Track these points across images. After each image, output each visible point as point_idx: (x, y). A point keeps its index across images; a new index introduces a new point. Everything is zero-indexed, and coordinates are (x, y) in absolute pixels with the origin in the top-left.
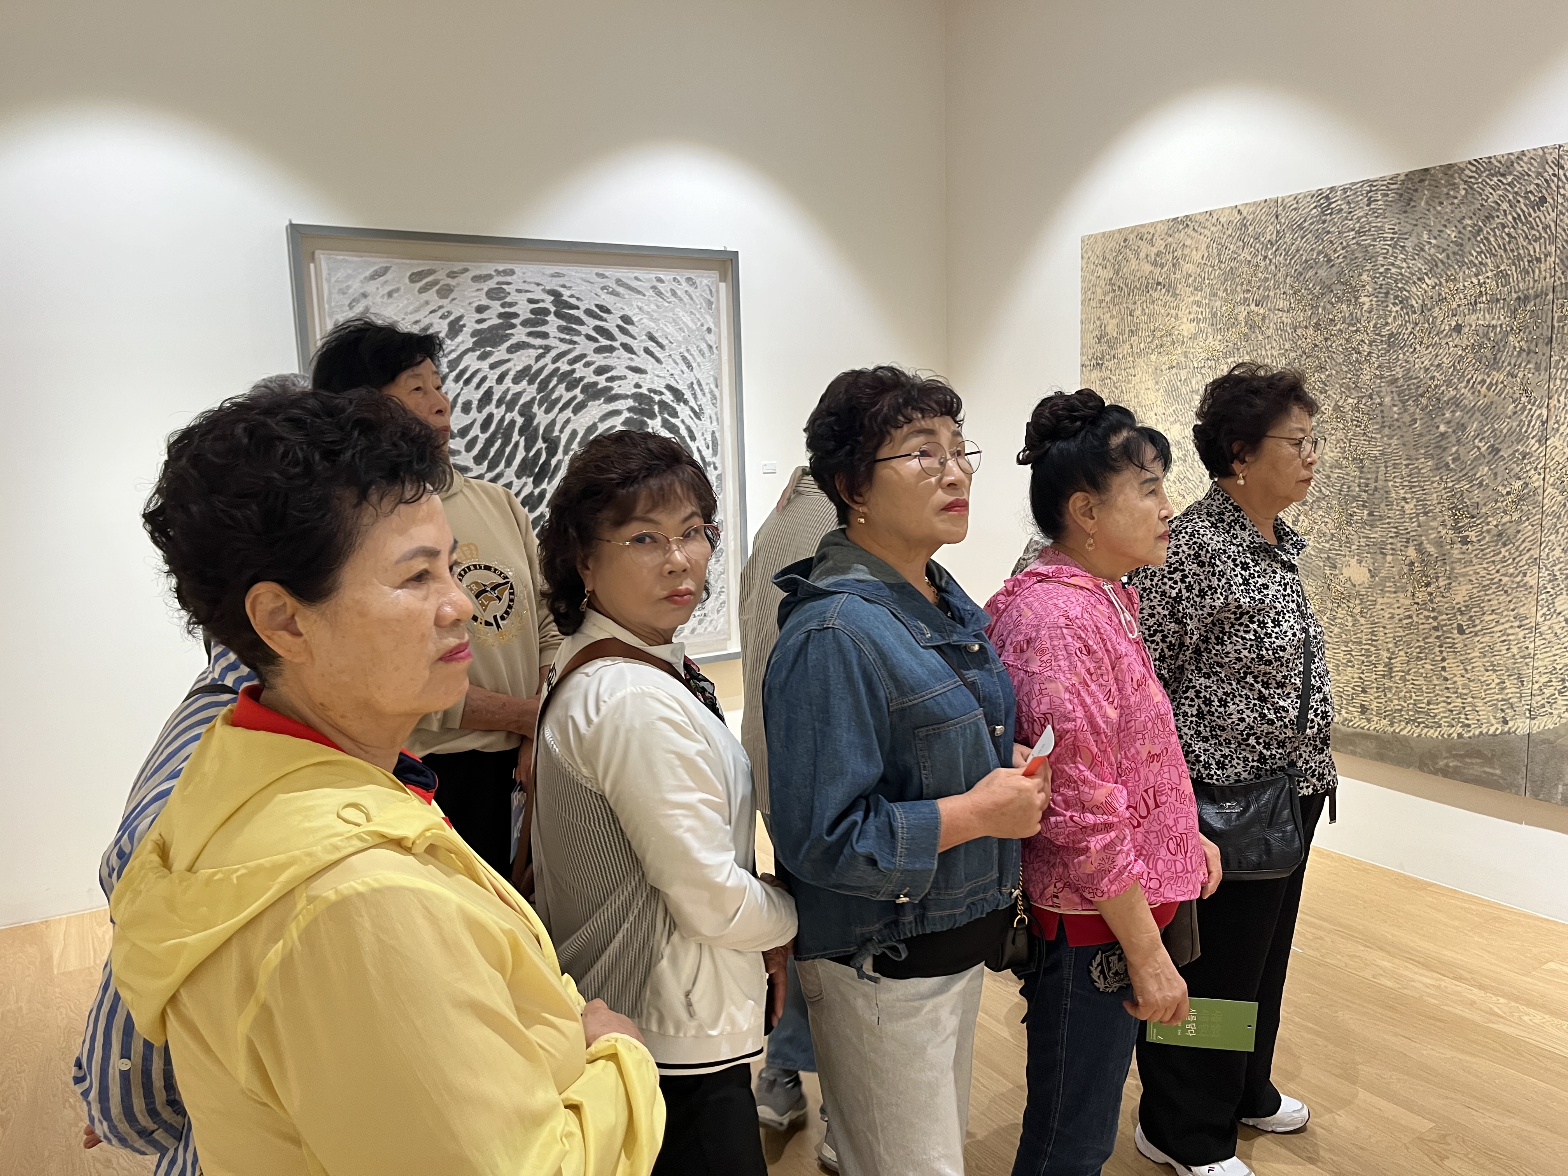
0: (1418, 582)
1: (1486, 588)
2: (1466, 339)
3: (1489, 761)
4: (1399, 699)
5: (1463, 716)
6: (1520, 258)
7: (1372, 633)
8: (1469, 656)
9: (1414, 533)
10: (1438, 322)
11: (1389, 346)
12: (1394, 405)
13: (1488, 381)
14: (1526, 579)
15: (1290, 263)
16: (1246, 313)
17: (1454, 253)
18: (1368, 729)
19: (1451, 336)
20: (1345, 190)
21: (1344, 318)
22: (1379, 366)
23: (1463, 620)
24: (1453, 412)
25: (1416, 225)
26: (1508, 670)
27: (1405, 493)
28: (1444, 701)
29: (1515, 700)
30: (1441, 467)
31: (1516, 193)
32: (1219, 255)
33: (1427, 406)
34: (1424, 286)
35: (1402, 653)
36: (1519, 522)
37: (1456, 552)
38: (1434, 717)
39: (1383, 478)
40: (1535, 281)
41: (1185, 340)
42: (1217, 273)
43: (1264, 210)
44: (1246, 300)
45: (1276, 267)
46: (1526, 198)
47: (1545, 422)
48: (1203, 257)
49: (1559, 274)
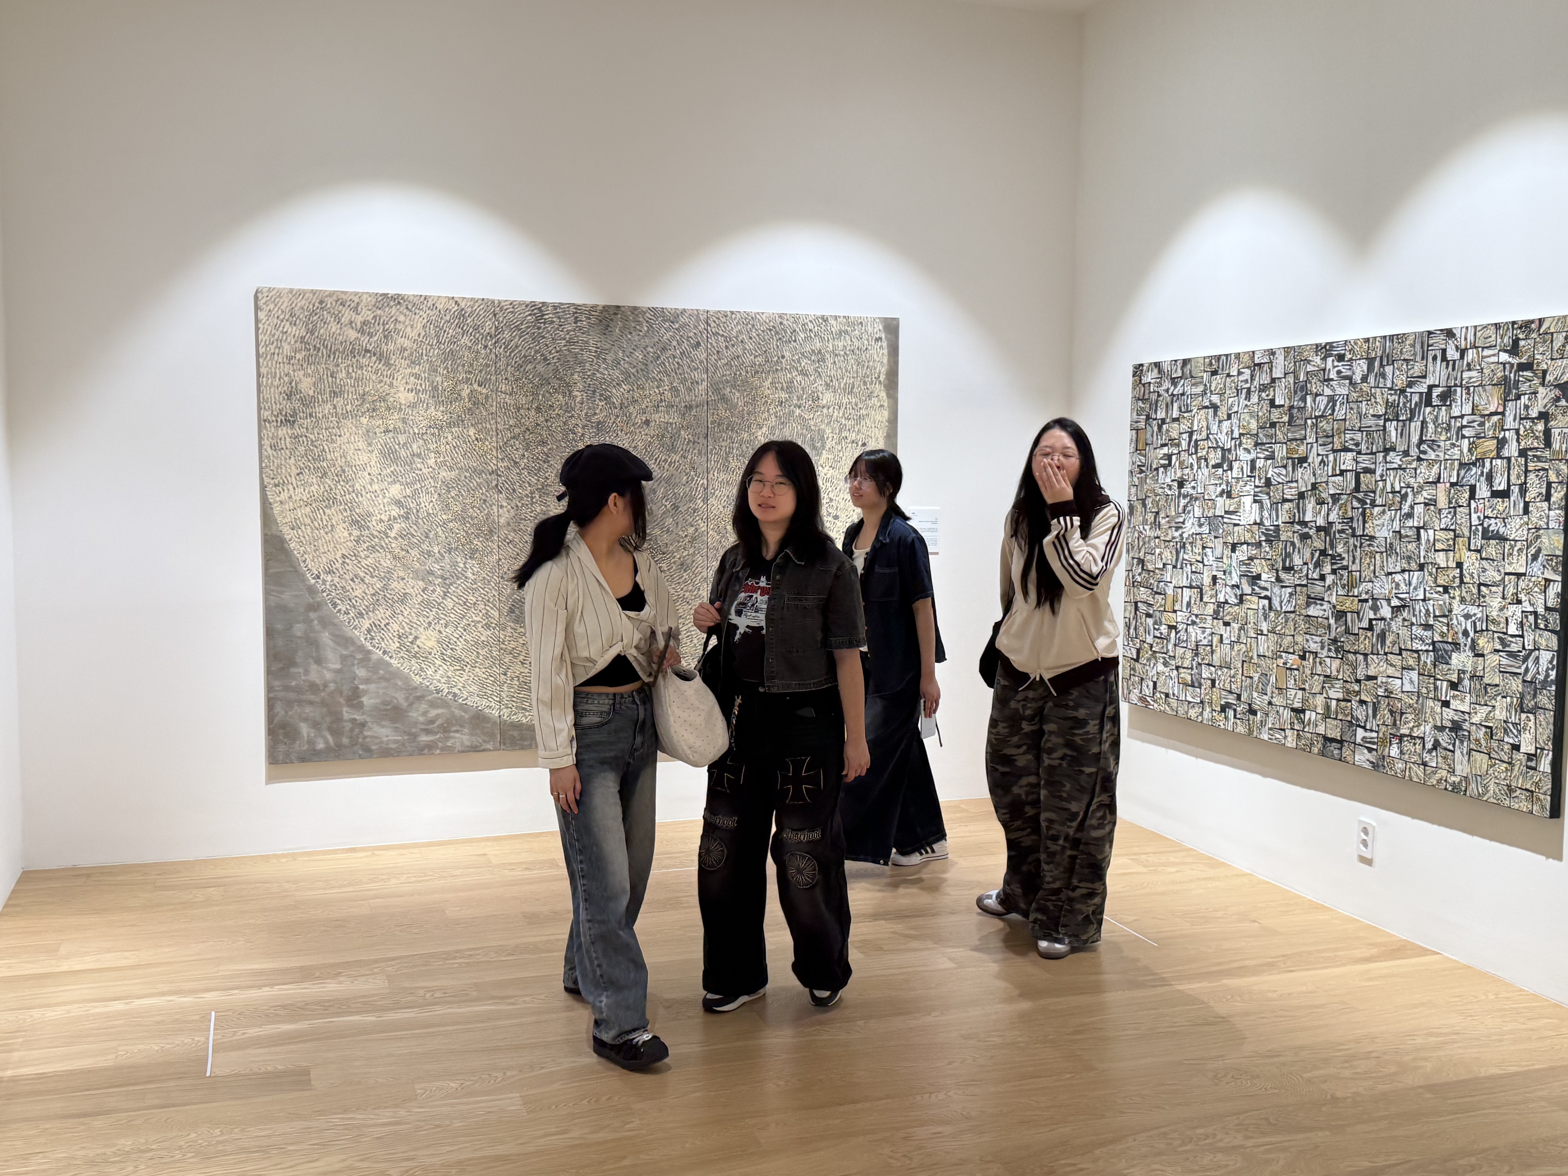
2: (653, 430)
10: (633, 417)
13: (669, 460)
14: (700, 592)
15: (510, 355)
16: (469, 390)
17: (641, 370)
19: (642, 427)
20: (554, 307)
25: (613, 345)
31: (681, 336)
32: (437, 336)
36: (694, 554)
40: (696, 396)
41: (403, 407)
42: (436, 352)
43: (482, 307)
44: (468, 379)
45: (496, 356)
46: (688, 340)
47: (706, 489)
48: (419, 335)
49: (710, 393)
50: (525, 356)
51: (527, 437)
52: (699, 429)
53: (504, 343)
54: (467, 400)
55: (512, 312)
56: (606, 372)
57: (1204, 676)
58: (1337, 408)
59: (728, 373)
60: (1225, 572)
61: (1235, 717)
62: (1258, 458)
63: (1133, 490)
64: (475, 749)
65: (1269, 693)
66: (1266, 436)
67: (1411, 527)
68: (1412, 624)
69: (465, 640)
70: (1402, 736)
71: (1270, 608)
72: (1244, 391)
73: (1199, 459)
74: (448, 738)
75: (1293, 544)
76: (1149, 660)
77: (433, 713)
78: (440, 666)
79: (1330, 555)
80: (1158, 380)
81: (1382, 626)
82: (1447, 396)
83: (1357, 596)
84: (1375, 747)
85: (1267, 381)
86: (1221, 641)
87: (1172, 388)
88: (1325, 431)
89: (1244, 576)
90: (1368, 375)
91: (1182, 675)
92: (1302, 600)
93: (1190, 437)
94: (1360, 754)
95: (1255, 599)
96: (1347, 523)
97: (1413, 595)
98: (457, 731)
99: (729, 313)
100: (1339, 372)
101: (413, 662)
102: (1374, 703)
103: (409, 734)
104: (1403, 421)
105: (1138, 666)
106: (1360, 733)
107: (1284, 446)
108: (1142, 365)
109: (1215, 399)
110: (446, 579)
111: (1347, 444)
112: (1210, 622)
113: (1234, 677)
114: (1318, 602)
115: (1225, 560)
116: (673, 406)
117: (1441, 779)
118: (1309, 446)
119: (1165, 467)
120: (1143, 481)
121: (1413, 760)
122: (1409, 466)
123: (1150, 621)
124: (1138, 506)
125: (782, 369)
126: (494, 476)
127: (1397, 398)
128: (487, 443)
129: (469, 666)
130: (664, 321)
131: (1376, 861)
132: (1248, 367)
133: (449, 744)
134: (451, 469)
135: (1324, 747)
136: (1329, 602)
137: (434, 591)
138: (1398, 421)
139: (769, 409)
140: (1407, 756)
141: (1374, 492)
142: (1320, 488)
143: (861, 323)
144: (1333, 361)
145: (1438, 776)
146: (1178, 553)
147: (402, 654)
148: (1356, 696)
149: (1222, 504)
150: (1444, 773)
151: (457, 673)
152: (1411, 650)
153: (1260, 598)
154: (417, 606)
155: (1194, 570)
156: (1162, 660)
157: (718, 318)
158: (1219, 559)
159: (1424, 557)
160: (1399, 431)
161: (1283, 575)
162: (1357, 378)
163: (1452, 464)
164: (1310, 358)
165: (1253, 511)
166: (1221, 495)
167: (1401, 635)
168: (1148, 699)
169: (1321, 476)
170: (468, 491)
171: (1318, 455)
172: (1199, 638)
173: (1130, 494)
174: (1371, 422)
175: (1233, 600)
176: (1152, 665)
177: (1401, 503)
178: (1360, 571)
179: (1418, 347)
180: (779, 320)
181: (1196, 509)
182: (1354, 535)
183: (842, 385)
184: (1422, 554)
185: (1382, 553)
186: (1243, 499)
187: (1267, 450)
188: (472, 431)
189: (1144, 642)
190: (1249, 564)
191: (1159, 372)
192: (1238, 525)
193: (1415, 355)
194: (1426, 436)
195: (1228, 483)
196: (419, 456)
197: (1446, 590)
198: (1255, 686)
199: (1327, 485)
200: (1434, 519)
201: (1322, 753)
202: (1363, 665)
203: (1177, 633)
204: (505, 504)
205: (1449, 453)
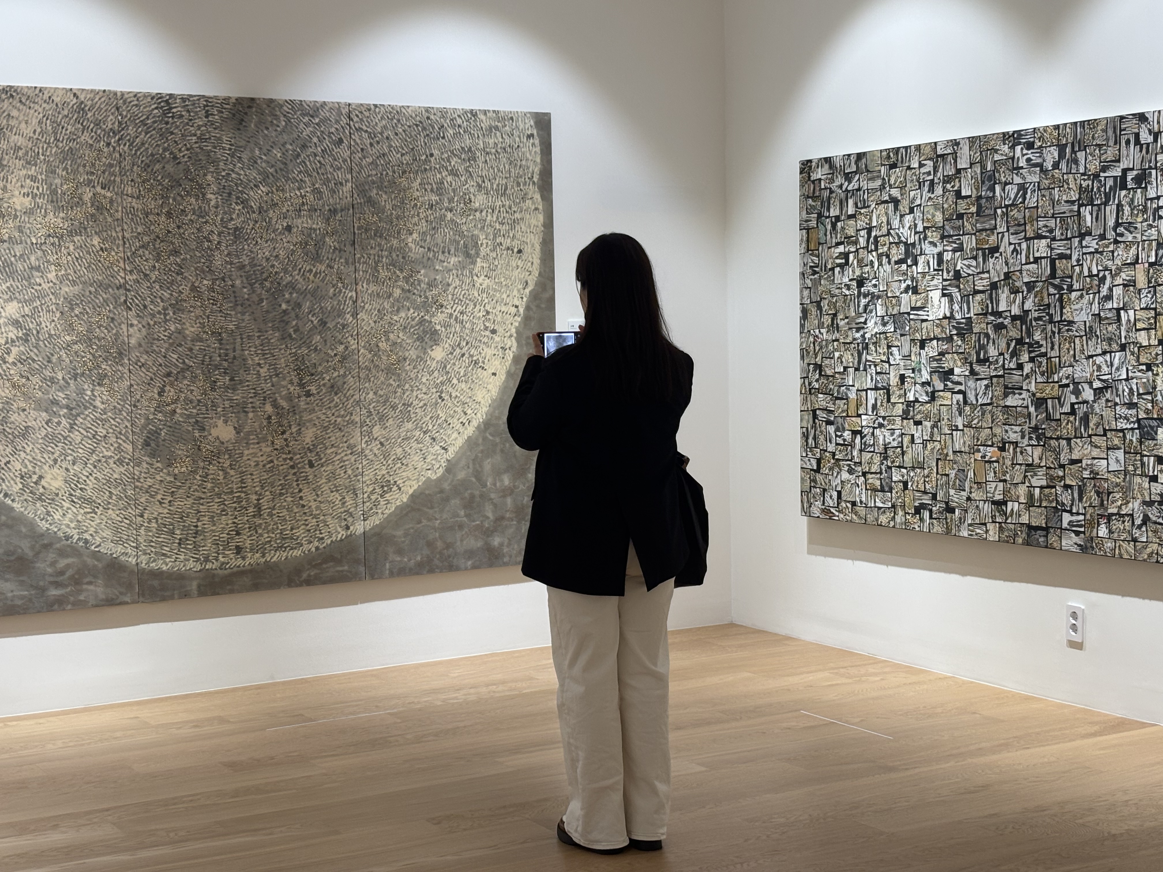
0: (276, 432)
1: (326, 428)
2: (295, 237)
3: (338, 562)
4: (268, 533)
5: (318, 532)
6: (328, 180)
7: (242, 481)
8: (319, 484)
9: (269, 392)
10: (274, 222)
11: (235, 237)
12: (245, 288)
13: (314, 270)
14: (352, 418)
15: (135, 154)
16: (91, 194)
17: (281, 169)
18: (244, 566)
19: (284, 234)
20: (184, 99)
21: (193, 209)
22: (229, 254)
23: (312, 456)
24: (291, 293)
25: (249, 142)
26: (346, 488)
27: (260, 359)
28: (304, 524)
29: (353, 509)
30: (285, 337)
31: (322, 132)
32: (55, 133)
33: (270, 289)
34: (259, 192)
35: (267, 493)
36: (344, 376)
37: (302, 403)
38: (297, 539)
39: (240, 348)
40: (340, 199)
41: (18, 214)
42: (54, 151)
43: (103, 99)
44: (90, 181)
45: (120, 155)
46: (329, 137)
47: (355, 302)
48: (35, 132)
49: (355, 195)
50: (152, 155)
51: (157, 246)
52: (345, 236)
53: (129, 140)
54: (89, 205)
55: (136, 105)
56: (242, 172)
57: (894, 479)
58: (1028, 196)
59: (374, 172)
60: (913, 370)
61: (931, 517)
62: (945, 251)
63: (806, 293)
64: (110, 602)
65: (967, 489)
66: (953, 228)
67: (1110, 309)
68: (1116, 404)
69: (96, 478)
70: (1109, 517)
71: (965, 402)
72: (927, 184)
73: (880, 256)
74: (80, 592)
75: (987, 335)
76: (831, 469)
77: (62, 563)
78: (69, 508)
79: (1027, 343)
80: (830, 176)
81: (1085, 409)
82: (1142, 179)
83: (1057, 382)
84: (1082, 529)
85: (952, 172)
86: (913, 441)
87: (846, 183)
88: (1016, 219)
89: (935, 372)
90: (1059, 162)
91: (870, 481)
92: (999, 391)
93: (869, 234)
94: (1066, 539)
95: (948, 394)
96: (1044, 310)
97: (1116, 376)
98: (90, 583)
99: (372, 107)
100: (1029, 160)
101: (38, 505)
102: (1079, 486)
103: (36, 588)
104: (1097, 205)
105: (819, 477)
106: (1066, 518)
107: (973, 237)
108: (810, 161)
109: (895, 192)
110: (71, 409)
111: (1040, 231)
112: (900, 423)
113: (928, 476)
114: (1017, 391)
115: (913, 357)
116: (316, 210)
117: (1152, 553)
118: (1000, 235)
119: (841, 266)
120: (816, 283)
121: (1122, 538)
122: (1106, 249)
123: (831, 429)
124: (814, 310)
125: (431, 168)
126: (122, 291)
127: (1090, 183)
128: (113, 253)
129: (101, 508)
130: (304, 115)
131: (1087, 645)
132: (929, 159)
133: (82, 598)
134: (74, 283)
135: (1028, 536)
136: (1028, 391)
137: (59, 423)
138: (1093, 205)
139: (419, 213)
140: (1116, 535)
141: (1071, 277)
142: (1014, 278)
143: (512, 118)
144: (1022, 149)
145: (1149, 550)
146: (860, 355)
147: (25, 497)
148: (1060, 481)
149: (907, 301)
150: (1155, 546)
151: (88, 516)
152: (1116, 430)
153: (953, 393)
154: (41, 441)
155: (879, 370)
156: (846, 468)
157: (361, 112)
158: (907, 357)
159: (1125, 338)
160: (1094, 216)
161: (977, 368)
162: (1049, 165)
163: (1150, 245)
164: (998, 147)
165: (942, 305)
166: (906, 291)
167: (1104, 415)
168: (832, 510)
169: (1014, 264)
170: (94, 308)
171: (1010, 244)
172: (887, 441)
173: (802, 298)
174: (1065, 208)
175: (924, 398)
176: (835, 474)
177: (1099, 286)
178: (1059, 357)
179: (1110, 132)
180: (425, 115)
181: (879, 307)
182: (1051, 321)
183: (495, 186)
184: (1123, 334)
185: (1081, 337)
186: (931, 294)
187: (955, 243)
188: (96, 241)
189: (826, 451)
190: (941, 360)
191: (831, 167)
192: (926, 320)
193: (1107, 140)
194: (1122, 219)
195: (913, 279)
196: (38, 269)
197: (1149, 367)
198: (951, 483)
199: (1021, 273)
200: (1134, 299)
201: (1027, 543)
202: (1066, 449)
203: (862, 438)
204: (135, 322)
205: (1146, 234)
